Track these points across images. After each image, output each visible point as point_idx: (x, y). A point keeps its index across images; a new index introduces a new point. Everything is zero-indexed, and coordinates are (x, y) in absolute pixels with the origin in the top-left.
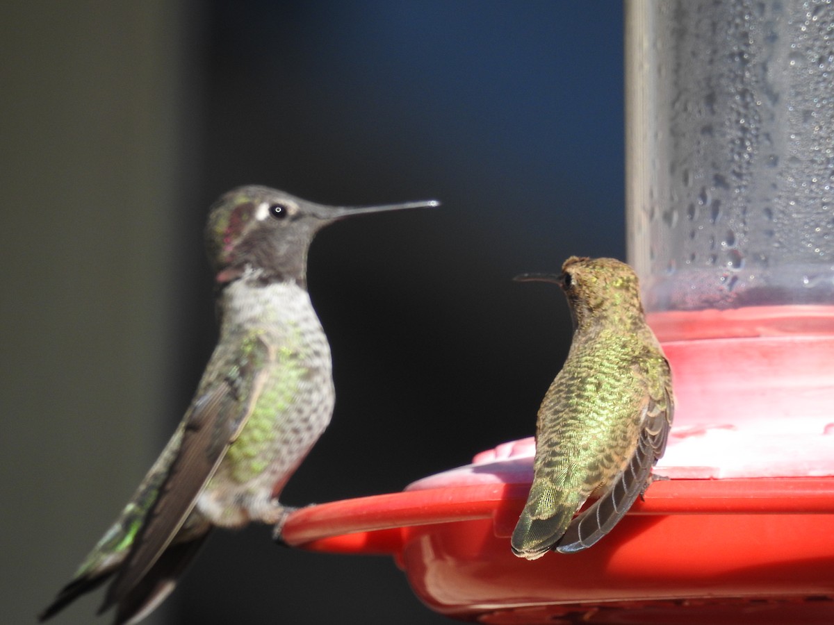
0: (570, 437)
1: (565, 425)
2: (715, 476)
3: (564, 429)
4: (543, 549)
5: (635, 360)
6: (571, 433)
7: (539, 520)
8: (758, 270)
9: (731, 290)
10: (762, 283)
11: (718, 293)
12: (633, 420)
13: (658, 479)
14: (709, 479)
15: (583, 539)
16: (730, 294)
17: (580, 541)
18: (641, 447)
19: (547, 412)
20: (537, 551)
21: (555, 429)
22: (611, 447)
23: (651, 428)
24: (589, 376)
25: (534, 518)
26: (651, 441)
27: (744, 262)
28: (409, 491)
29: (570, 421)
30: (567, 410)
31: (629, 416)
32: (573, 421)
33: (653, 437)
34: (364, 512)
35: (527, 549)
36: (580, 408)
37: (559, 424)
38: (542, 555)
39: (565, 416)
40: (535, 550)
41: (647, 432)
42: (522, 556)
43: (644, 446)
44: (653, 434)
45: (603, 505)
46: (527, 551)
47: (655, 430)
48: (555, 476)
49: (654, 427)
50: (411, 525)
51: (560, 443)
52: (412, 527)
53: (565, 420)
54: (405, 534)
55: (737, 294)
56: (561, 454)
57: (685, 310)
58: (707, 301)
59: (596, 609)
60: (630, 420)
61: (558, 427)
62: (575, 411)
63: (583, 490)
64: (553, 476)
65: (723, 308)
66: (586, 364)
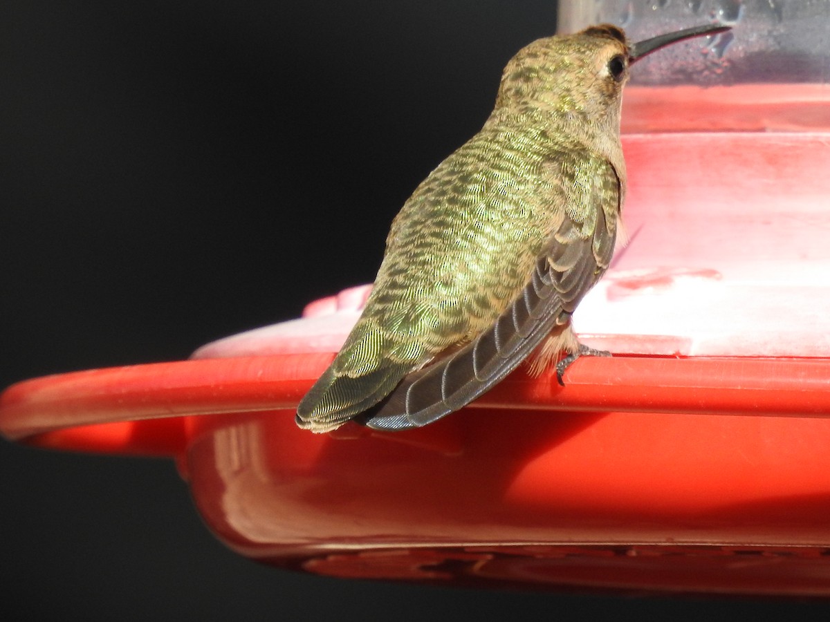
0: (424, 263)
1: (422, 245)
2: (683, 352)
3: (418, 251)
4: (339, 420)
5: (555, 156)
6: (427, 257)
7: (346, 377)
8: (765, 26)
9: (720, 54)
10: (771, 45)
11: (701, 58)
12: (530, 247)
13: (589, 353)
14: (673, 357)
15: (412, 412)
16: (720, 62)
17: (407, 414)
18: (535, 285)
19: (403, 222)
20: (330, 422)
21: (405, 249)
22: (488, 285)
23: (556, 260)
24: (476, 170)
25: (340, 375)
26: (553, 280)
27: (743, 9)
28: (197, 359)
29: (429, 240)
30: (429, 222)
31: (525, 240)
32: (434, 240)
33: (559, 275)
34: (124, 391)
35: (316, 419)
36: (450, 219)
37: (413, 242)
38: (337, 428)
39: (425, 231)
40: (328, 420)
41: (549, 265)
42: (306, 427)
43: (540, 284)
44: (559, 269)
45: (454, 365)
46: (315, 421)
47: (563, 264)
48: (386, 317)
49: (562, 259)
50: (195, 414)
51: (406, 271)
52: (197, 416)
53: (423, 236)
54: (189, 426)
55: (729, 61)
56: (403, 287)
57: (646, 84)
58: (682, 71)
59: (489, 557)
60: (526, 247)
61: (410, 247)
62: (442, 224)
63: (429, 342)
64: (383, 316)
65: (707, 83)
66: (477, 152)
